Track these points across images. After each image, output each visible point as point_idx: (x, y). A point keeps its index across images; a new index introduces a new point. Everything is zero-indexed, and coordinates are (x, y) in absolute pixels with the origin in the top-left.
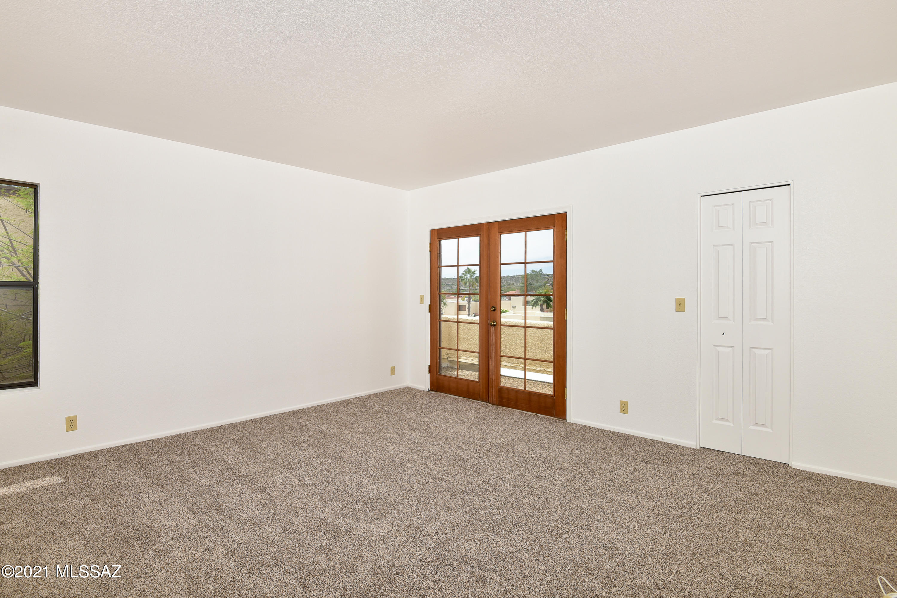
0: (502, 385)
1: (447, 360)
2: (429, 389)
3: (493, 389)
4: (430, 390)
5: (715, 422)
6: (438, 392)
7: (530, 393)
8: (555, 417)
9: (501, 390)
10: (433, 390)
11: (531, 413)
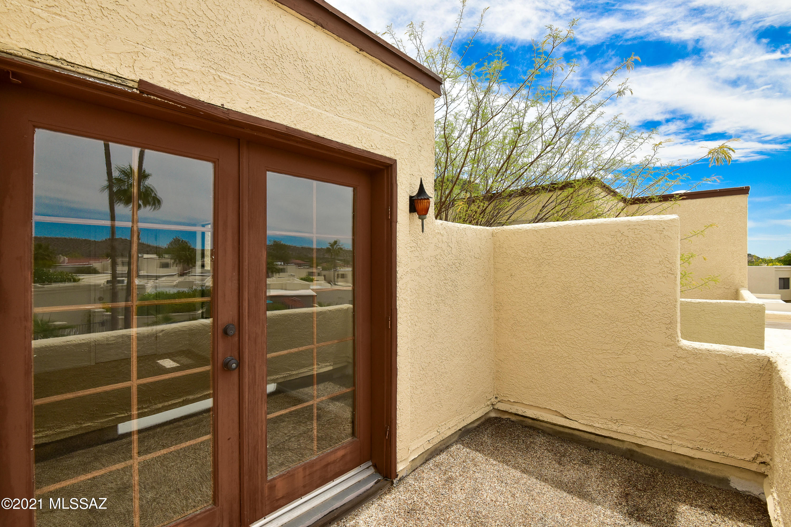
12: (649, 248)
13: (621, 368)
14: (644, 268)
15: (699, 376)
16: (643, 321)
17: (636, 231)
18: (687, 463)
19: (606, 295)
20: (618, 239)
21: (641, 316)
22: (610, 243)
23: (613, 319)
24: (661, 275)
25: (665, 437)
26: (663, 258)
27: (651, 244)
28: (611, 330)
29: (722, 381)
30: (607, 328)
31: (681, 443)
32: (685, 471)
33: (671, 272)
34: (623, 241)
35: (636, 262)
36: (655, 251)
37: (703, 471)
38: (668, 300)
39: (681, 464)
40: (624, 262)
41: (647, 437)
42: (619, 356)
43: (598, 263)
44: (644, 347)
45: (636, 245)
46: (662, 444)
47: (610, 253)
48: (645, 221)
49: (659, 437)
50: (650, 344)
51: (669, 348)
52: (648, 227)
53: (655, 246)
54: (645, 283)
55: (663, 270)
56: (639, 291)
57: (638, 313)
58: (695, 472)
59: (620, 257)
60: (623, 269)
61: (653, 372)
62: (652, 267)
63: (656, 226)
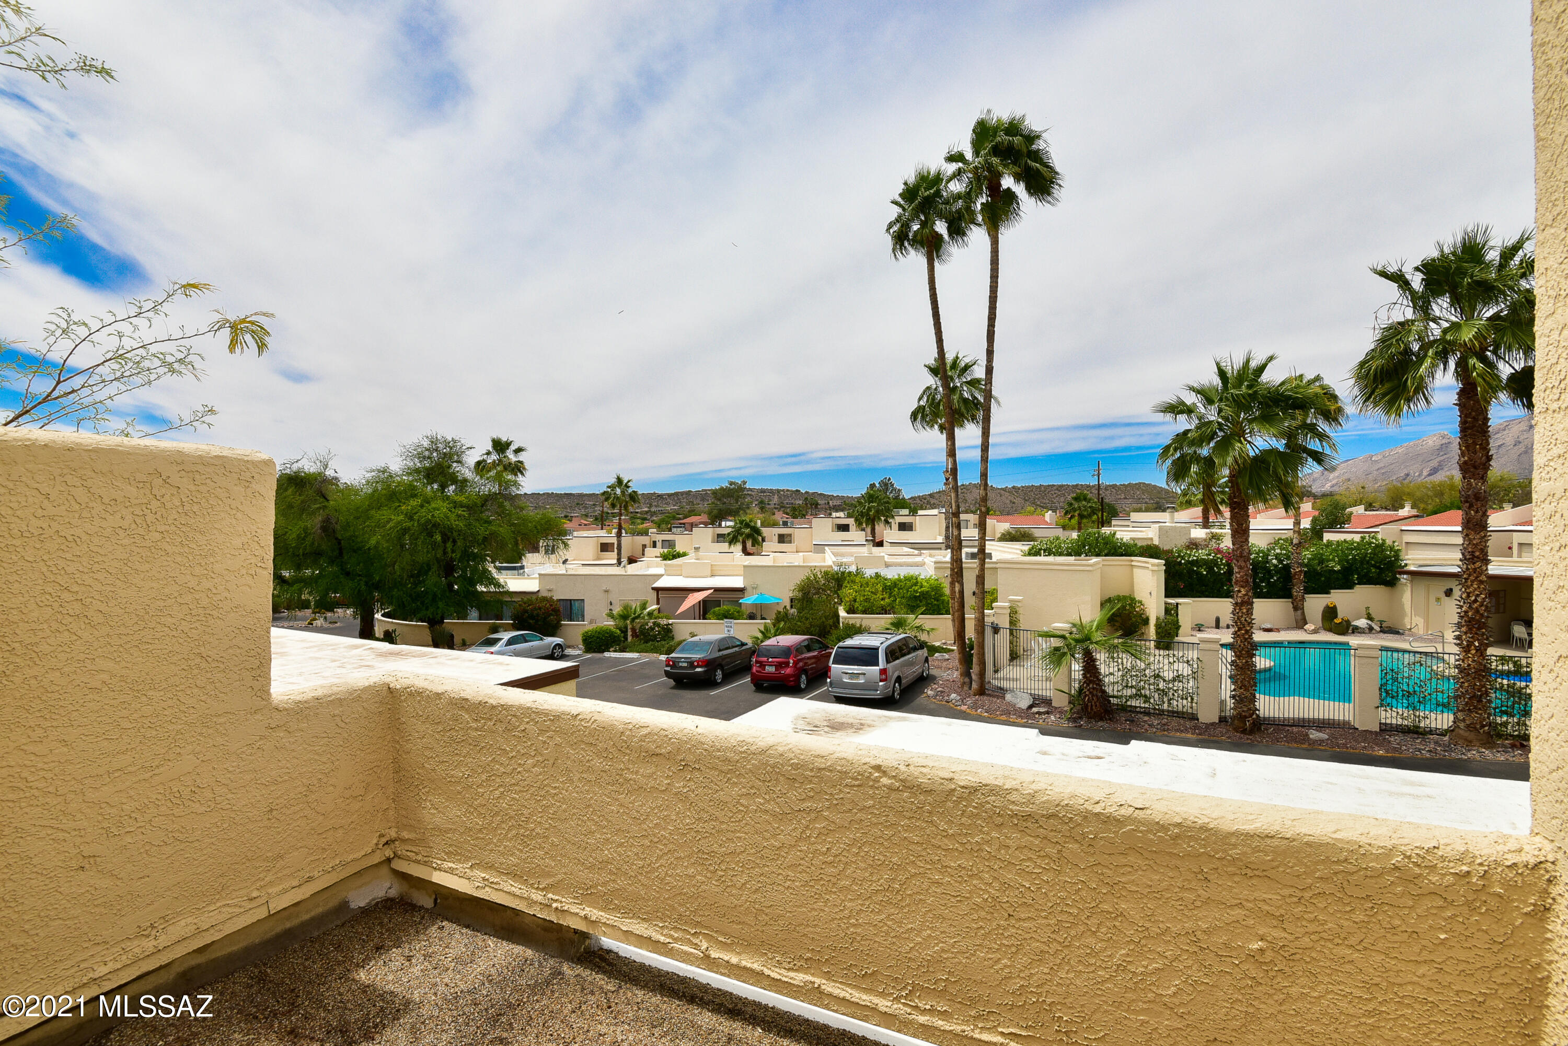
1: (384, 870)
12: (223, 515)
13: (160, 797)
14: (212, 560)
15: (305, 749)
16: (209, 675)
17: (197, 477)
18: (288, 918)
19: (123, 630)
20: (155, 491)
21: (204, 665)
22: (134, 501)
23: (140, 687)
24: (244, 571)
25: (255, 894)
26: (249, 536)
27: (228, 508)
28: (135, 716)
29: (336, 744)
30: (125, 713)
31: (281, 887)
32: (289, 935)
33: (263, 565)
34: (167, 497)
35: (195, 546)
36: (234, 521)
37: (313, 914)
38: (256, 621)
39: (279, 929)
40: (168, 548)
41: (222, 917)
42: (157, 771)
43: (99, 550)
44: (211, 731)
45: (196, 508)
46: (251, 912)
47: (134, 526)
48: (215, 456)
49: (243, 904)
50: (222, 720)
51: (258, 717)
52: (223, 470)
53: (234, 512)
54: (214, 591)
55: (248, 562)
56: (201, 611)
57: (198, 660)
58: (304, 924)
59: (158, 536)
60: (165, 563)
61: (229, 776)
62: (228, 555)
63: (238, 471)
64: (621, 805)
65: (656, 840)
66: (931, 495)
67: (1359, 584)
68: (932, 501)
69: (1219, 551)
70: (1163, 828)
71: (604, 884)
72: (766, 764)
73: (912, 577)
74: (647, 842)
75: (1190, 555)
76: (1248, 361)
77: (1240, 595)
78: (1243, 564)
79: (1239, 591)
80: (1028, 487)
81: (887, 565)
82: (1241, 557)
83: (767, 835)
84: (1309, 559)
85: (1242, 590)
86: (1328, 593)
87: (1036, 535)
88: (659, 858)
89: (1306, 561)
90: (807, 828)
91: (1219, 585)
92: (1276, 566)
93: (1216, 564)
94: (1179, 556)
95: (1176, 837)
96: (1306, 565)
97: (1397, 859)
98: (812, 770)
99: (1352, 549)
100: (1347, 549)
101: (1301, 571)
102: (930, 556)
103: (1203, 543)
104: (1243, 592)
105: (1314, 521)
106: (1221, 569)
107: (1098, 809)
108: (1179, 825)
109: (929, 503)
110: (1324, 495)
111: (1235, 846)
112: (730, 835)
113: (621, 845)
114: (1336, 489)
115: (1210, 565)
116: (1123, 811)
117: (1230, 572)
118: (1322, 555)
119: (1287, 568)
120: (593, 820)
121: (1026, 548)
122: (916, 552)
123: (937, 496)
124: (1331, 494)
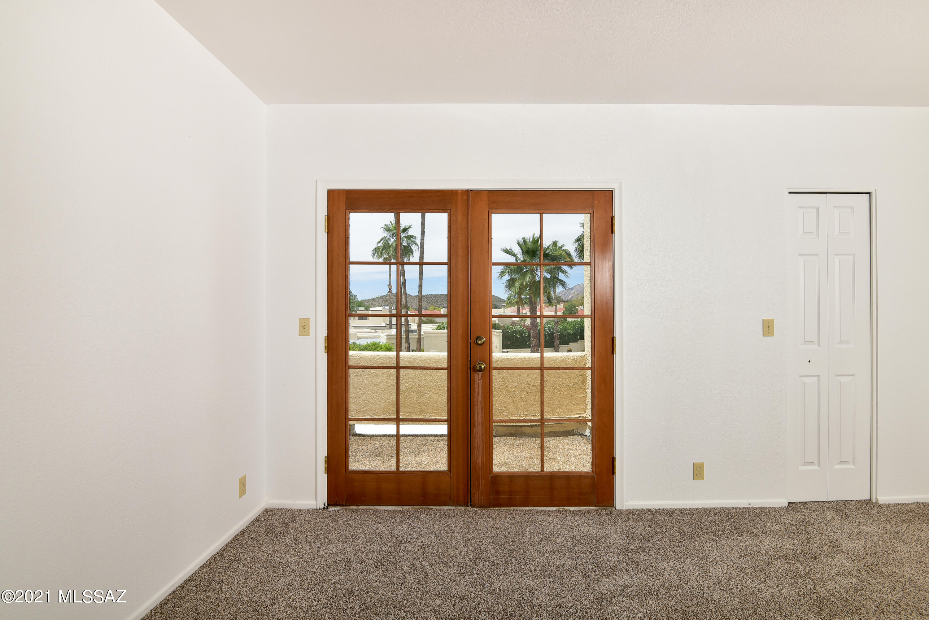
0: (497, 468)
2: (326, 504)
3: (479, 481)
4: (328, 505)
5: (801, 468)
6: (349, 506)
7: (553, 477)
8: (595, 506)
9: (497, 479)
10: (335, 505)
11: (554, 508)
64: (370, 381)
65: (383, 390)
66: (374, 299)
67: (580, 340)
68: (374, 303)
69: (524, 326)
70: (521, 359)
71: (363, 408)
72: (422, 360)
73: (375, 343)
74: (380, 391)
75: (513, 328)
76: (534, 236)
77: (534, 342)
78: (535, 328)
79: (533, 340)
80: (429, 295)
81: (358, 338)
82: (534, 325)
83: (422, 380)
84: (561, 329)
85: (535, 340)
86: (568, 344)
87: (437, 321)
88: (385, 395)
89: (560, 330)
90: (434, 376)
91: (525, 342)
92: (548, 332)
93: (524, 332)
94: (508, 329)
95: (524, 361)
96: (560, 332)
97: (563, 358)
98: (435, 360)
99: (577, 324)
100: (576, 324)
101: (558, 334)
102: (382, 333)
103: (518, 323)
104: (535, 341)
105: (563, 312)
106: (526, 334)
107: (508, 357)
108: (524, 358)
109: (372, 304)
110: (568, 301)
111: (535, 361)
112: (410, 383)
113: (370, 394)
114: (573, 298)
115: (521, 332)
116: (513, 357)
117: (529, 336)
118: (566, 327)
119: (552, 333)
120: (359, 388)
121: (435, 327)
122: (373, 331)
123: (377, 300)
124: (570, 301)
